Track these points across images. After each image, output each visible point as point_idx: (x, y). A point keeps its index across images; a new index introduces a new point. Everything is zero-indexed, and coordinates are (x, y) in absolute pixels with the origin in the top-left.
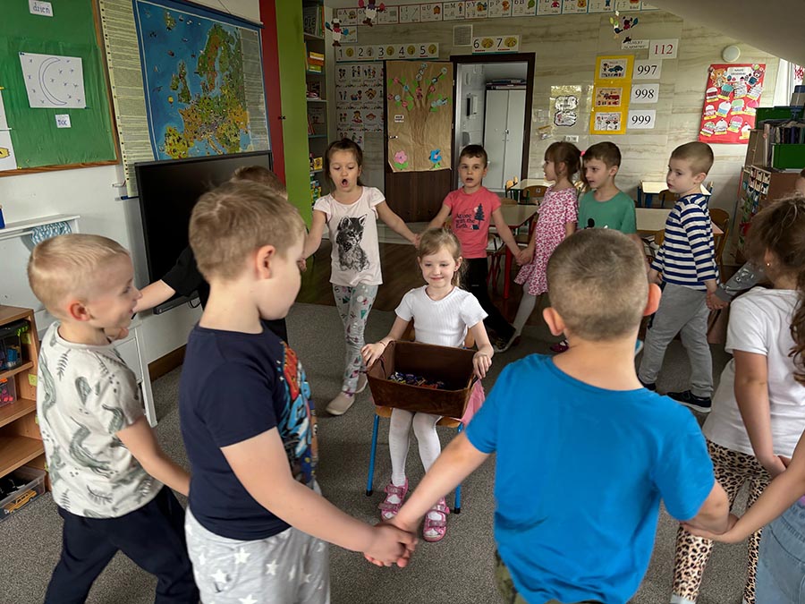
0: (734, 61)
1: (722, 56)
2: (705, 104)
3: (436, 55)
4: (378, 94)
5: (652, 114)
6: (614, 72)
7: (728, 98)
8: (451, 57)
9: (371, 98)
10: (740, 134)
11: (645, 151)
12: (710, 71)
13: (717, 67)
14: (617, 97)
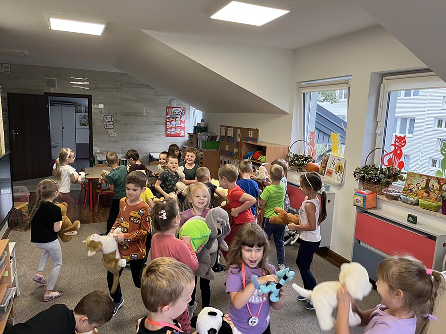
1: (170, 104)
2: (166, 122)
7: (174, 120)
8: (45, 93)
11: (146, 140)
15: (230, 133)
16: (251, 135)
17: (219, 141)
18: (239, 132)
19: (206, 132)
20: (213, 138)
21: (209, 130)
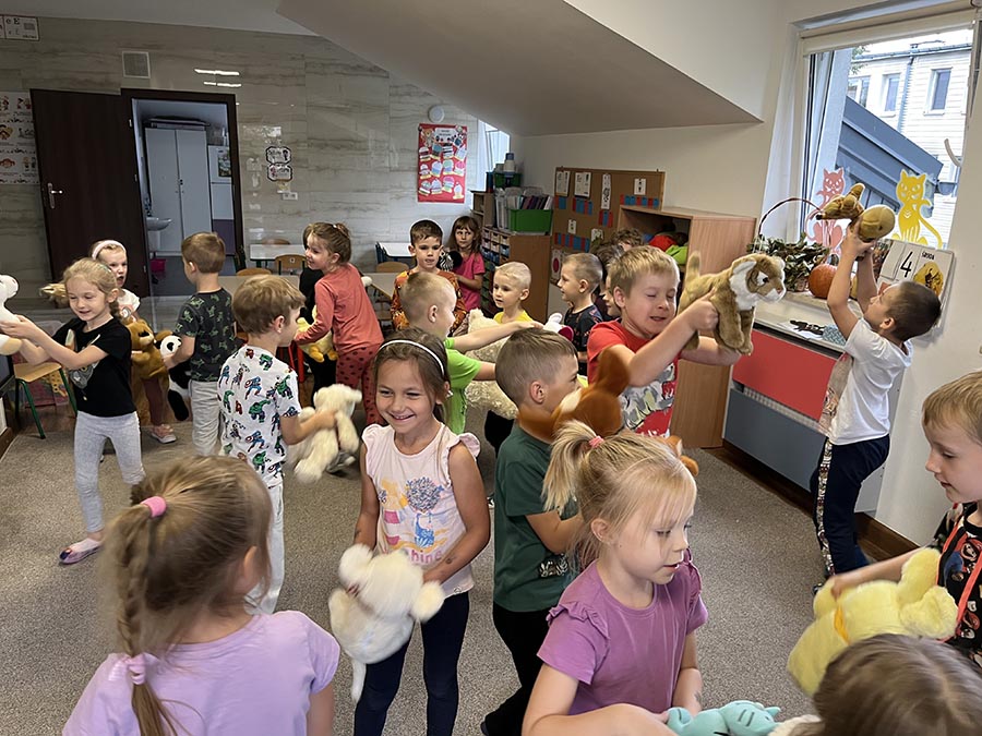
0: (439, 123)
1: (428, 117)
2: (420, 164)
7: (438, 158)
8: (122, 89)
9: (5, 138)
10: (453, 194)
11: (370, 209)
12: (420, 131)
13: (426, 127)
15: (583, 188)
16: (640, 188)
17: (551, 211)
18: (606, 183)
19: (518, 186)
20: (536, 202)
21: (526, 182)
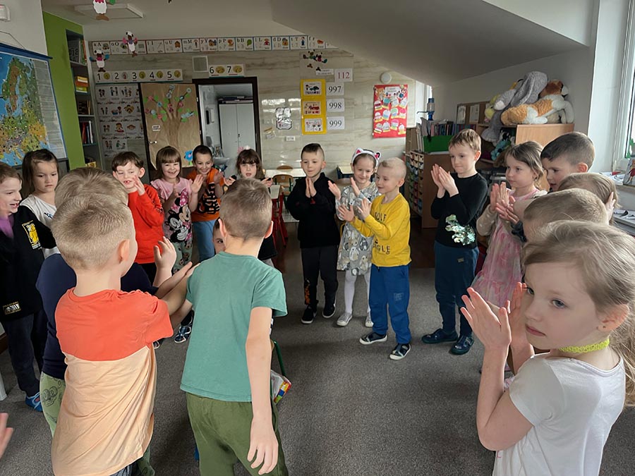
0: (387, 83)
1: (380, 80)
2: (374, 112)
3: (181, 78)
4: (136, 109)
5: (342, 119)
6: (313, 91)
7: (388, 108)
8: (193, 80)
9: (130, 113)
10: (398, 131)
12: (375, 90)
13: (379, 87)
14: (317, 108)
